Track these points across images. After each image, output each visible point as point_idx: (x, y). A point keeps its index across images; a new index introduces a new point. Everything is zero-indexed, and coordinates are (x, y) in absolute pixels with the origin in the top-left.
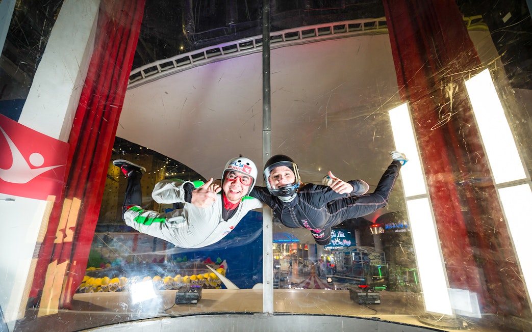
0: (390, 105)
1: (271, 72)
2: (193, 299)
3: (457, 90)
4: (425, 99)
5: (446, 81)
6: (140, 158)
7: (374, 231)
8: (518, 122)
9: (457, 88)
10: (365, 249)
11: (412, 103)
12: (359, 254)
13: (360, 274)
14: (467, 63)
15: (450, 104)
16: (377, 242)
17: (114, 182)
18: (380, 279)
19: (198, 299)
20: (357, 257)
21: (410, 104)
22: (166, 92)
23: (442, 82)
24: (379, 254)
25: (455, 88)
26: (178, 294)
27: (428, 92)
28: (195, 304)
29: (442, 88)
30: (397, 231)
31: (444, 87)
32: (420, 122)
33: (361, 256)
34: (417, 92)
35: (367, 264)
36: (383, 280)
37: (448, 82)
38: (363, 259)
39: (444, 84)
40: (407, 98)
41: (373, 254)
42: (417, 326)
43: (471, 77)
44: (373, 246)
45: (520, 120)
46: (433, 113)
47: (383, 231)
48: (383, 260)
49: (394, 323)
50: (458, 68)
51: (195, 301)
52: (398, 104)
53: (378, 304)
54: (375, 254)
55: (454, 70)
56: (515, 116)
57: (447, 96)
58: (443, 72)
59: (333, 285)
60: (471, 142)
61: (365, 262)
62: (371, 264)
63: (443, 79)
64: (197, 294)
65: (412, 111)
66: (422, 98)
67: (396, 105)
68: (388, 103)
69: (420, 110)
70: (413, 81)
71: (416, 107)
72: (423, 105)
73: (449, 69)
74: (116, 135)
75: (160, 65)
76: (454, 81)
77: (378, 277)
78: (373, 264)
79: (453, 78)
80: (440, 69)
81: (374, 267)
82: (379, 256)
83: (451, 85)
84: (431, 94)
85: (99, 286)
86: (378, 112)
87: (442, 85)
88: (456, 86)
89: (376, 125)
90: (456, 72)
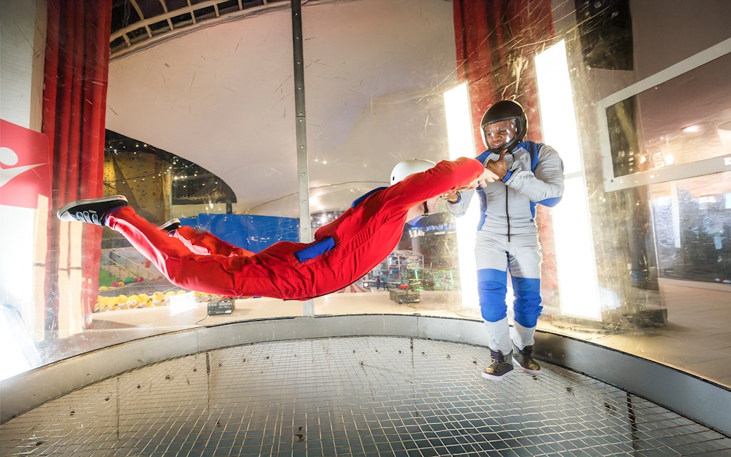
0: (447, 86)
1: (303, 39)
2: (226, 309)
3: (526, 66)
4: (487, 78)
5: (514, 54)
6: (138, 158)
7: (413, 233)
8: (586, 106)
9: (527, 63)
10: (403, 253)
11: (473, 82)
12: (396, 258)
13: (397, 278)
14: (543, 31)
15: (516, 84)
16: (415, 245)
17: (110, 188)
18: (416, 281)
19: (232, 308)
20: (395, 261)
21: (470, 84)
22: (166, 64)
23: (510, 56)
24: (416, 258)
25: (524, 64)
26: (209, 305)
27: (493, 69)
28: (230, 314)
29: (509, 64)
30: (436, 234)
31: (512, 62)
32: (479, 106)
33: (399, 260)
34: (480, 68)
35: (404, 268)
36: (419, 283)
37: (518, 56)
38: (401, 263)
39: (512, 58)
40: (467, 76)
41: (410, 258)
42: (456, 319)
43: (545, 50)
44: (411, 249)
45: (589, 103)
46: (495, 95)
47: (423, 233)
48: (421, 263)
49: (434, 317)
50: (531, 38)
51: (230, 311)
52: (457, 84)
53: (418, 302)
54: (412, 257)
55: (526, 40)
56: (585, 98)
57: (514, 74)
58: (512, 43)
59: (369, 289)
60: (533, 130)
61: (403, 266)
62: (407, 268)
63: (512, 52)
64: (231, 304)
65: (471, 93)
66: (485, 76)
67: (454, 85)
68: (445, 82)
69: (481, 91)
70: (476, 53)
71: (476, 88)
72: (485, 86)
73: (521, 38)
74: (106, 127)
75: (150, 26)
76: (524, 55)
77: (414, 280)
78: (410, 268)
79: (524, 51)
80: (510, 38)
81: (410, 270)
82: (417, 260)
83: (520, 60)
84: (496, 71)
85: (116, 305)
86: (433, 94)
87: (510, 60)
88: (526, 61)
89: (429, 110)
90: (528, 42)
